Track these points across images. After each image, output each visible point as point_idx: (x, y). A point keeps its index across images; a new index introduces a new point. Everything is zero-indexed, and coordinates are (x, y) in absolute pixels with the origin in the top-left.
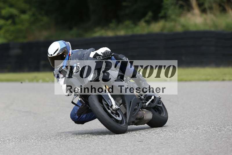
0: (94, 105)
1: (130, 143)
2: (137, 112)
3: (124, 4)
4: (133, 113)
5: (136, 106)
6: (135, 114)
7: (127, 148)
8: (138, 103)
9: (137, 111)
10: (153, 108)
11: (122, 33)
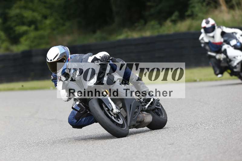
0: (94, 108)
1: (160, 146)
2: (137, 116)
3: (149, 4)
4: (134, 116)
5: (136, 109)
6: (136, 117)
7: (157, 151)
8: (138, 106)
9: (137, 114)
10: (152, 111)
11: (148, 34)
